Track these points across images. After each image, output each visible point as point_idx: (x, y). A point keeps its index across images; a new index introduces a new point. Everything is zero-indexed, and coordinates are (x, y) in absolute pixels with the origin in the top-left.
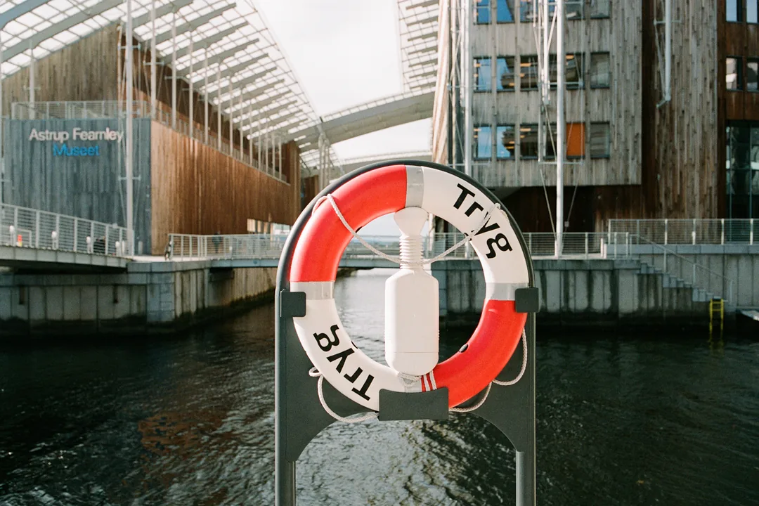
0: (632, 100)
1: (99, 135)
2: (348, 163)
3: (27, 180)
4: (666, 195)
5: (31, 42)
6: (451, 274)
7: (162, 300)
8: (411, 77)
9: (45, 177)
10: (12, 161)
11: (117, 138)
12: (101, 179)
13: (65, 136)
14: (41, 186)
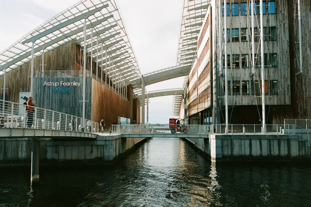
0: (286, 71)
1: (71, 84)
2: (150, 93)
3: (42, 101)
4: (300, 109)
5: (43, 47)
6: (224, 141)
7: (110, 151)
8: (180, 60)
9: (49, 101)
10: (36, 94)
11: (78, 85)
12: (71, 101)
13: (57, 84)
14: (47, 104)
